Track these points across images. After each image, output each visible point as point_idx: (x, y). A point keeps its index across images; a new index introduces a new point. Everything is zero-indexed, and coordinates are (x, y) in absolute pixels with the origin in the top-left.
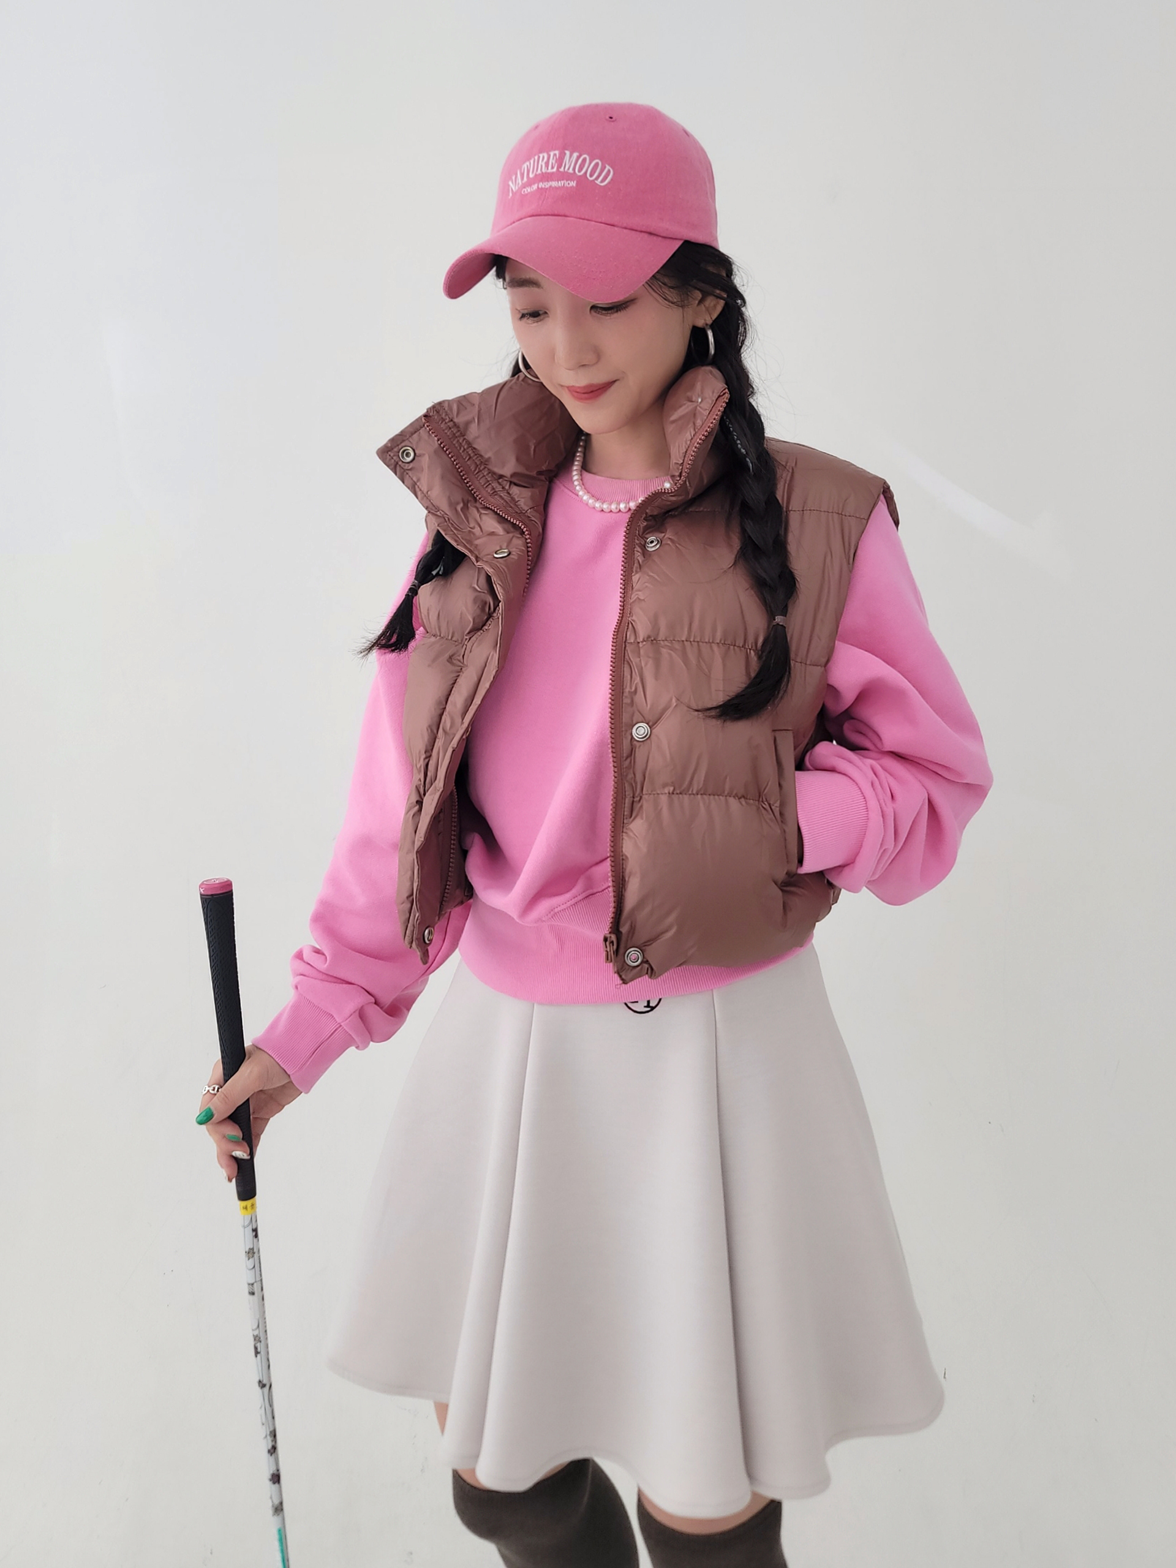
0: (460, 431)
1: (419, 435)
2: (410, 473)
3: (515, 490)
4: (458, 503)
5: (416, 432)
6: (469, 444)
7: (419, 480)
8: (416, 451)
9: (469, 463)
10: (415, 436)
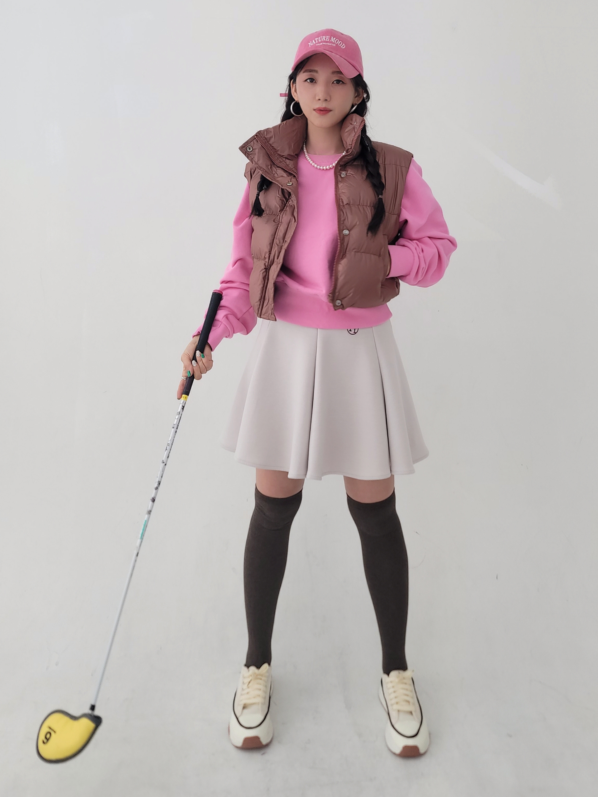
0: (267, 140)
1: (253, 142)
2: (251, 155)
3: (288, 161)
4: (269, 166)
5: (252, 141)
6: (271, 145)
7: (254, 158)
8: (253, 148)
9: (271, 151)
10: (252, 142)
